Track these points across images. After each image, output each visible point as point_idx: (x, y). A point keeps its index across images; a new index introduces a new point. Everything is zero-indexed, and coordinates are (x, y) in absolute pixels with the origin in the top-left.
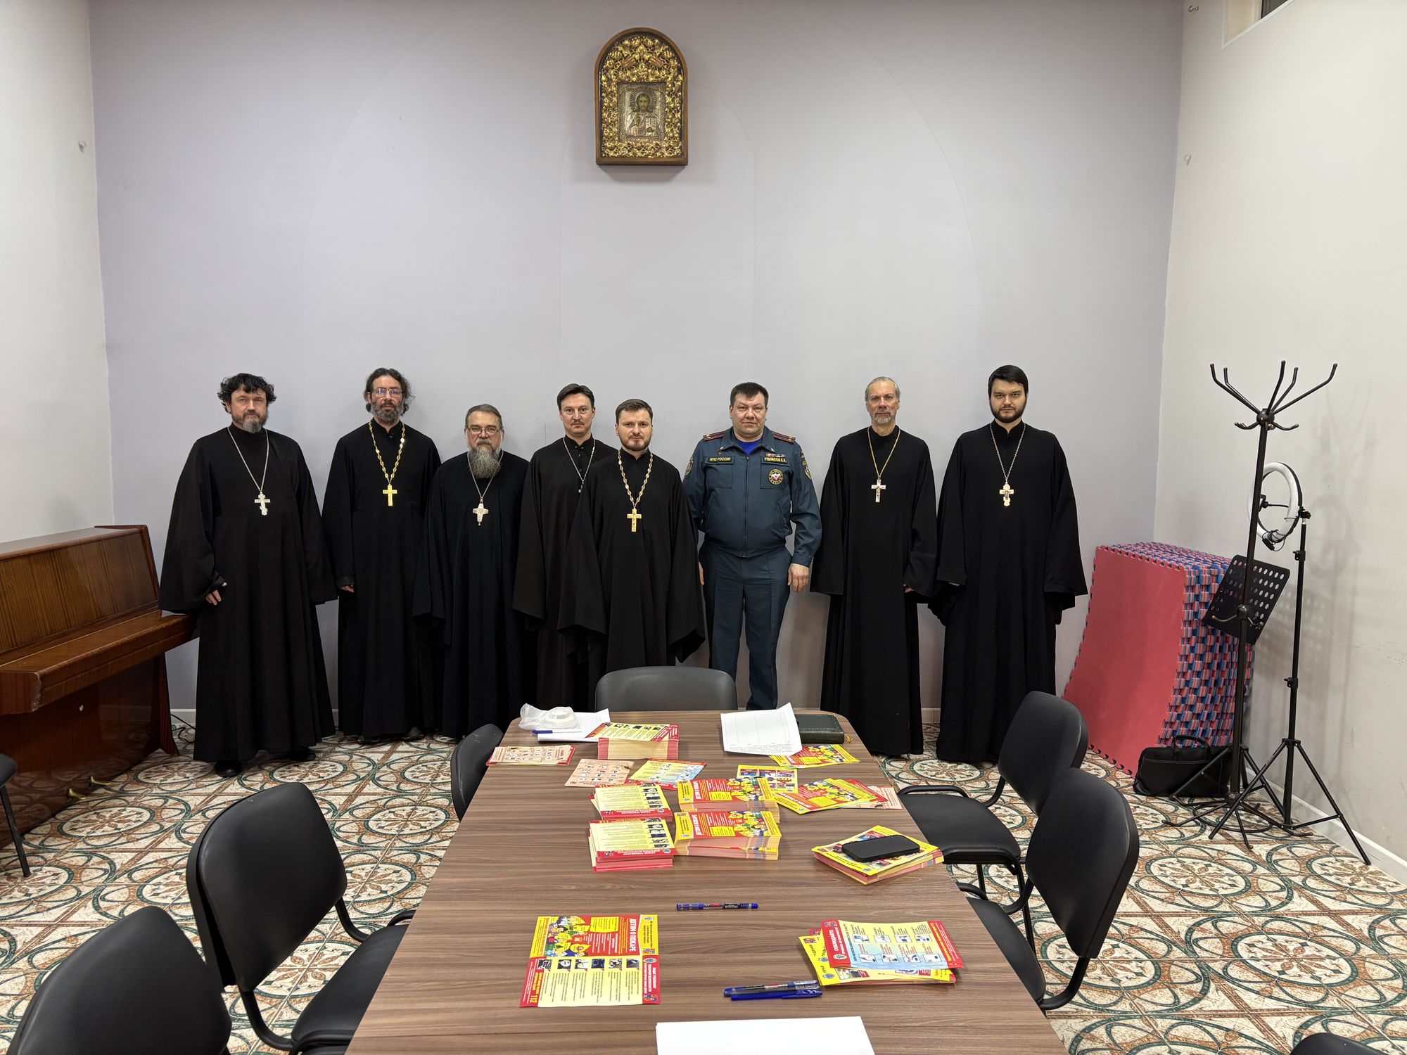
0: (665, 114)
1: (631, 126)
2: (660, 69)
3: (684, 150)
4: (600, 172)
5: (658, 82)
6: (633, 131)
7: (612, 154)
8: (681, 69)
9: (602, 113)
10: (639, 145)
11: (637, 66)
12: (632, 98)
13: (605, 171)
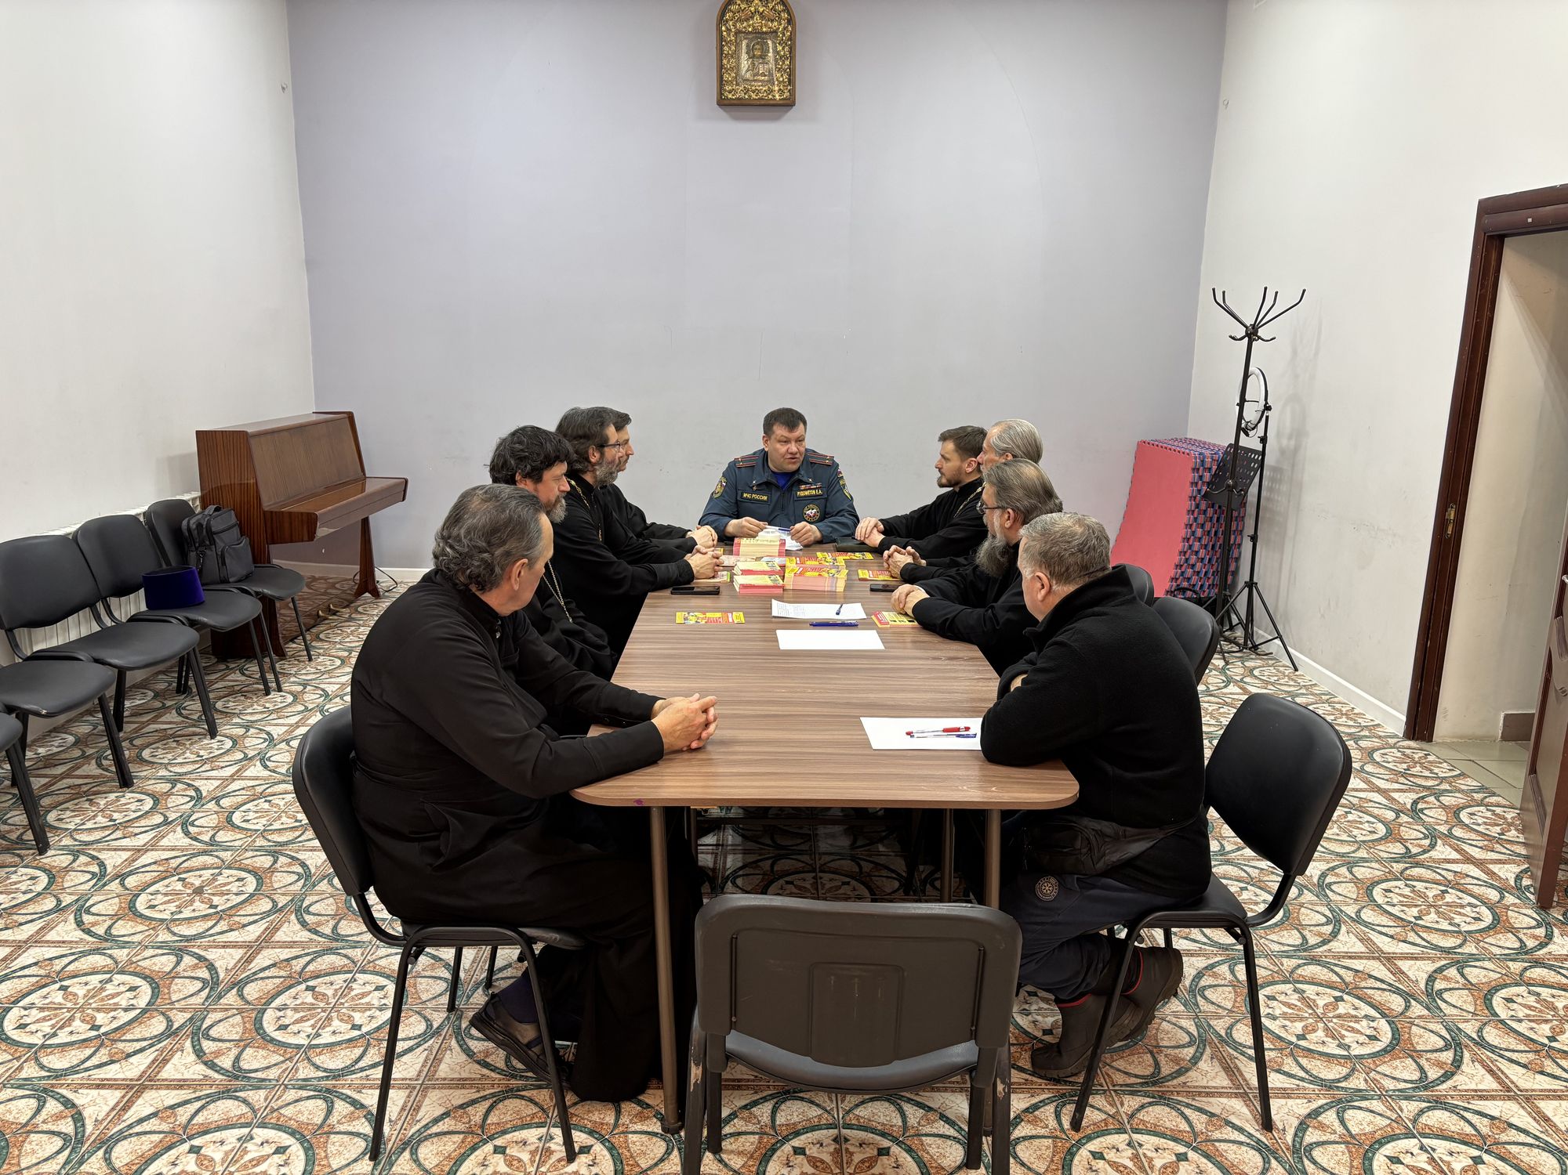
0: (776, 61)
1: (747, 71)
2: (772, 21)
3: (792, 93)
4: (720, 111)
5: (771, 32)
6: (748, 76)
7: (730, 96)
8: (790, 21)
9: (722, 60)
10: (754, 88)
11: (752, 18)
12: (748, 46)
13: (725, 111)
